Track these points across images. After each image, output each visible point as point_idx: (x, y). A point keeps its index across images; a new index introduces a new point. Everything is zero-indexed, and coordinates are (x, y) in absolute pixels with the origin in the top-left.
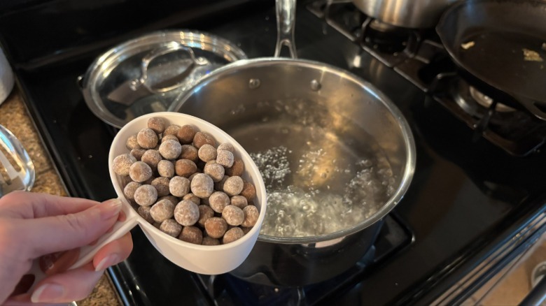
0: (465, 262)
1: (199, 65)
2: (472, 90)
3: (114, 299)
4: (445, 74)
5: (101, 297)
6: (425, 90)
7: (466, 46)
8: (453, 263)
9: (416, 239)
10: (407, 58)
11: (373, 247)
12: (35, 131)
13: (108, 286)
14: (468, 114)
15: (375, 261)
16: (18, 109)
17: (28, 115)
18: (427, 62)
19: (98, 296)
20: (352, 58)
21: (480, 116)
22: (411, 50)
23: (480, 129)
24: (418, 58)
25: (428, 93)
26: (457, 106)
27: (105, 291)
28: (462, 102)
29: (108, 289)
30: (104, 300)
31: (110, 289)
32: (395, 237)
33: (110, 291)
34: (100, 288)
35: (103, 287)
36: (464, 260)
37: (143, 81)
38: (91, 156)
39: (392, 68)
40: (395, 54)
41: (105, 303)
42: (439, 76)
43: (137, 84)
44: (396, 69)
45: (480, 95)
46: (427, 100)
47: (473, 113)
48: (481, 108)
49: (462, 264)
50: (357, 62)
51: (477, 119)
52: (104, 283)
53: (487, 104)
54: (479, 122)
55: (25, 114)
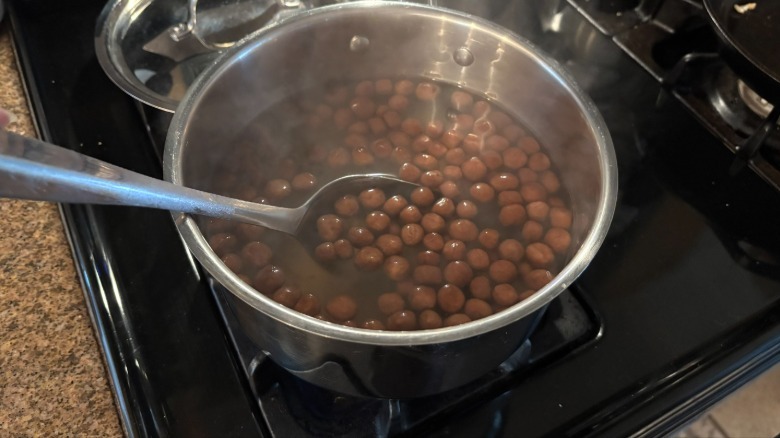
0: (701, 371)
1: (286, 8)
2: (741, 85)
3: (102, 379)
4: (698, 55)
5: (83, 372)
6: (660, 80)
7: (742, 9)
8: (683, 369)
9: (604, 333)
10: (639, 22)
11: (528, 342)
12: (24, 95)
13: (96, 355)
14: (729, 126)
15: (531, 361)
16: (4, 57)
17: (17, 69)
18: (671, 31)
19: (78, 371)
20: (550, 17)
21: (749, 131)
22: (647, 10)
23: (745, 154)
24: (657, 23)
25: (665, 85)
26: (713, 110)
27: (90, 363)
28: (720, 105)
29: (95, 360)
30: (86, 378)
31: (99, 361)
32: (570, 325)
33: (97, 365)
34: (82, 358)
35: (88, 356)
36: (700, 367)
37: (190, 27)
38: (100, 143)
39: (608, 38)
40: (619, 14)
41: (87, 383)
42: (688, 57)
43: (181, 31)
44: (614, 39)
45: (755, 96)
46: (661, 96)
47: (738, 125)
48: (753, 118)
49: (697, 374)
50: (555, 23)
51: (743, 135)
52: (91, 351)
53: (765, 112)
54: (745, 141)
55: (14, 67)
